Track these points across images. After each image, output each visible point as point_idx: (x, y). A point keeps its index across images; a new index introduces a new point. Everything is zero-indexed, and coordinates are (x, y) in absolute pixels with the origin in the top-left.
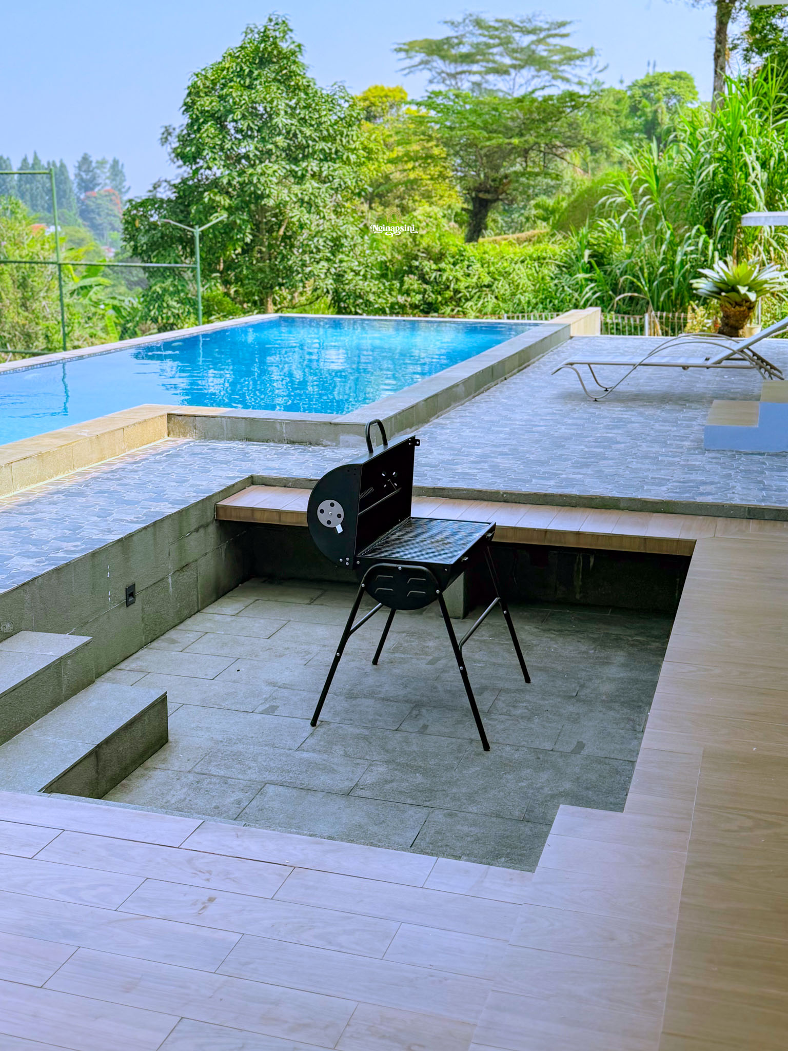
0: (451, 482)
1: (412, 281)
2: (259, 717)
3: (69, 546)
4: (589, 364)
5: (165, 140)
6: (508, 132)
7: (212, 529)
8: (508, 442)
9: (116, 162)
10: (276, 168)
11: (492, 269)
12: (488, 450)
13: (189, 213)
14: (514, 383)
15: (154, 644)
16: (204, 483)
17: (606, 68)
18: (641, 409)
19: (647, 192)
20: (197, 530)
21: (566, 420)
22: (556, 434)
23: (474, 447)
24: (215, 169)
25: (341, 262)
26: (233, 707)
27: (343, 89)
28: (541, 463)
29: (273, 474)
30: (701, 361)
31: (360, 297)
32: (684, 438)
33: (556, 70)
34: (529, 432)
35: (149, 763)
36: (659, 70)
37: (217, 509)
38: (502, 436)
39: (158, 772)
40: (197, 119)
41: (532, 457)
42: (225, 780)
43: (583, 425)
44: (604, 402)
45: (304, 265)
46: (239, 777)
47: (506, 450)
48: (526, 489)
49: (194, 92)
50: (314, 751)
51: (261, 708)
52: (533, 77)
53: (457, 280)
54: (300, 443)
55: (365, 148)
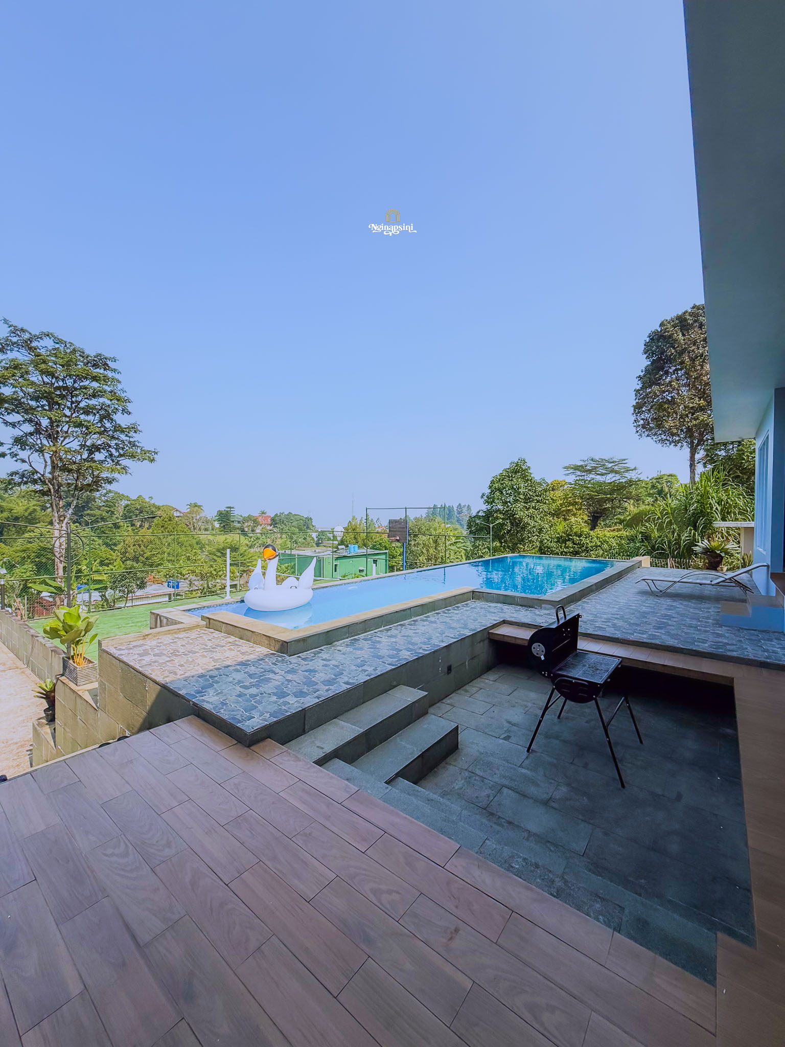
0: (594, 631)
1: (569, 544)
2: (501, 741)
3: (424, 647)
4: (652, 580)
5: (482, 497)
6: (605, 493)
7: (486, 642)
8: (619, 613)
9: (469, 506)
10: (520, 505)
11: (601, 540)
12: (610, 616)
13: (489, 520)
14: (617, 586)
15: (459, 692)
16: (484, 622)
17: (641, 473)
18: (681, 601)
19: (667, 514)
20: (480, 642)
21: (644, 604)
22: (641, 611)
23: (603, 614)
24: (498, 506)
25: (542, 536)
26: (490, 733)
27: (544, 480)
28: (637, 625)
29: (513, 620)
30: (709, 582)
31: (549, 548)
32: (708, 618)
33: (622, 474)
34: (628, 609)
35: (448, 760)
36: (662, 473)
37: (489, 633)
38: (615, 609)
39: (451, 767)
40: (493, 491)
41: (632, 622)
42: (483, 779)
43: (654, 607)
44: (661, 597)
45: (529, 537)
46: (490, 779)
47: (618, 617)
48: (631, 638)
49: (492, 482)
50: (528, 769)
51: (503, 736)
52: (613, 477)
53: (587, 543)
54: (525, 606)
55: (552, 499)
